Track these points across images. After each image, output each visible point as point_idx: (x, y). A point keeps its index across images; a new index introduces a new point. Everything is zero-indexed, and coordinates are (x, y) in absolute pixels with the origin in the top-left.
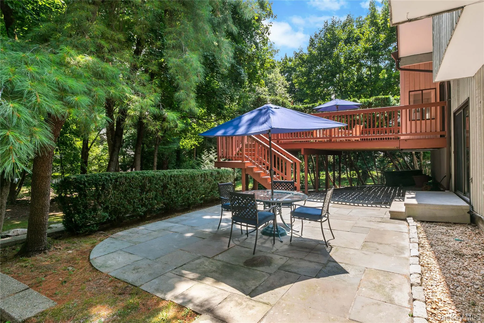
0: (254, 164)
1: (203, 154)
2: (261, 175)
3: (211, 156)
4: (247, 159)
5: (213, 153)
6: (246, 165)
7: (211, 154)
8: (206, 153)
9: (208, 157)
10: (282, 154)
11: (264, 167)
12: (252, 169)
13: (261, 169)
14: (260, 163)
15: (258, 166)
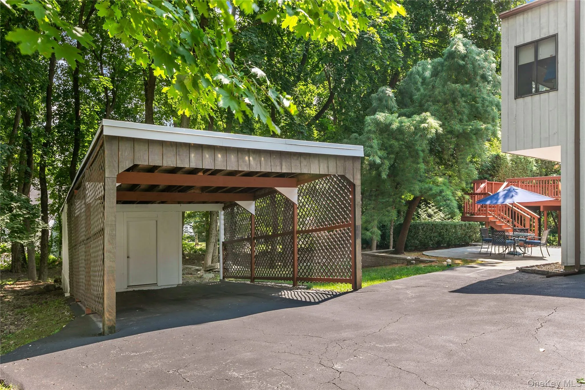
0: (497, 218)
1: (420, 207)
2: (503, 227)
3: (430, 211)
4: (491, 215)
5: (433, 206)
6: (490, 219)
7: (430, 208)
8: (423, 206)
9: (426, 211)
10: (525, 213)
11: (506, 221)
12: (495, 222)
13: (503, 222)
14: (502, 218)
15: (500, 220)
